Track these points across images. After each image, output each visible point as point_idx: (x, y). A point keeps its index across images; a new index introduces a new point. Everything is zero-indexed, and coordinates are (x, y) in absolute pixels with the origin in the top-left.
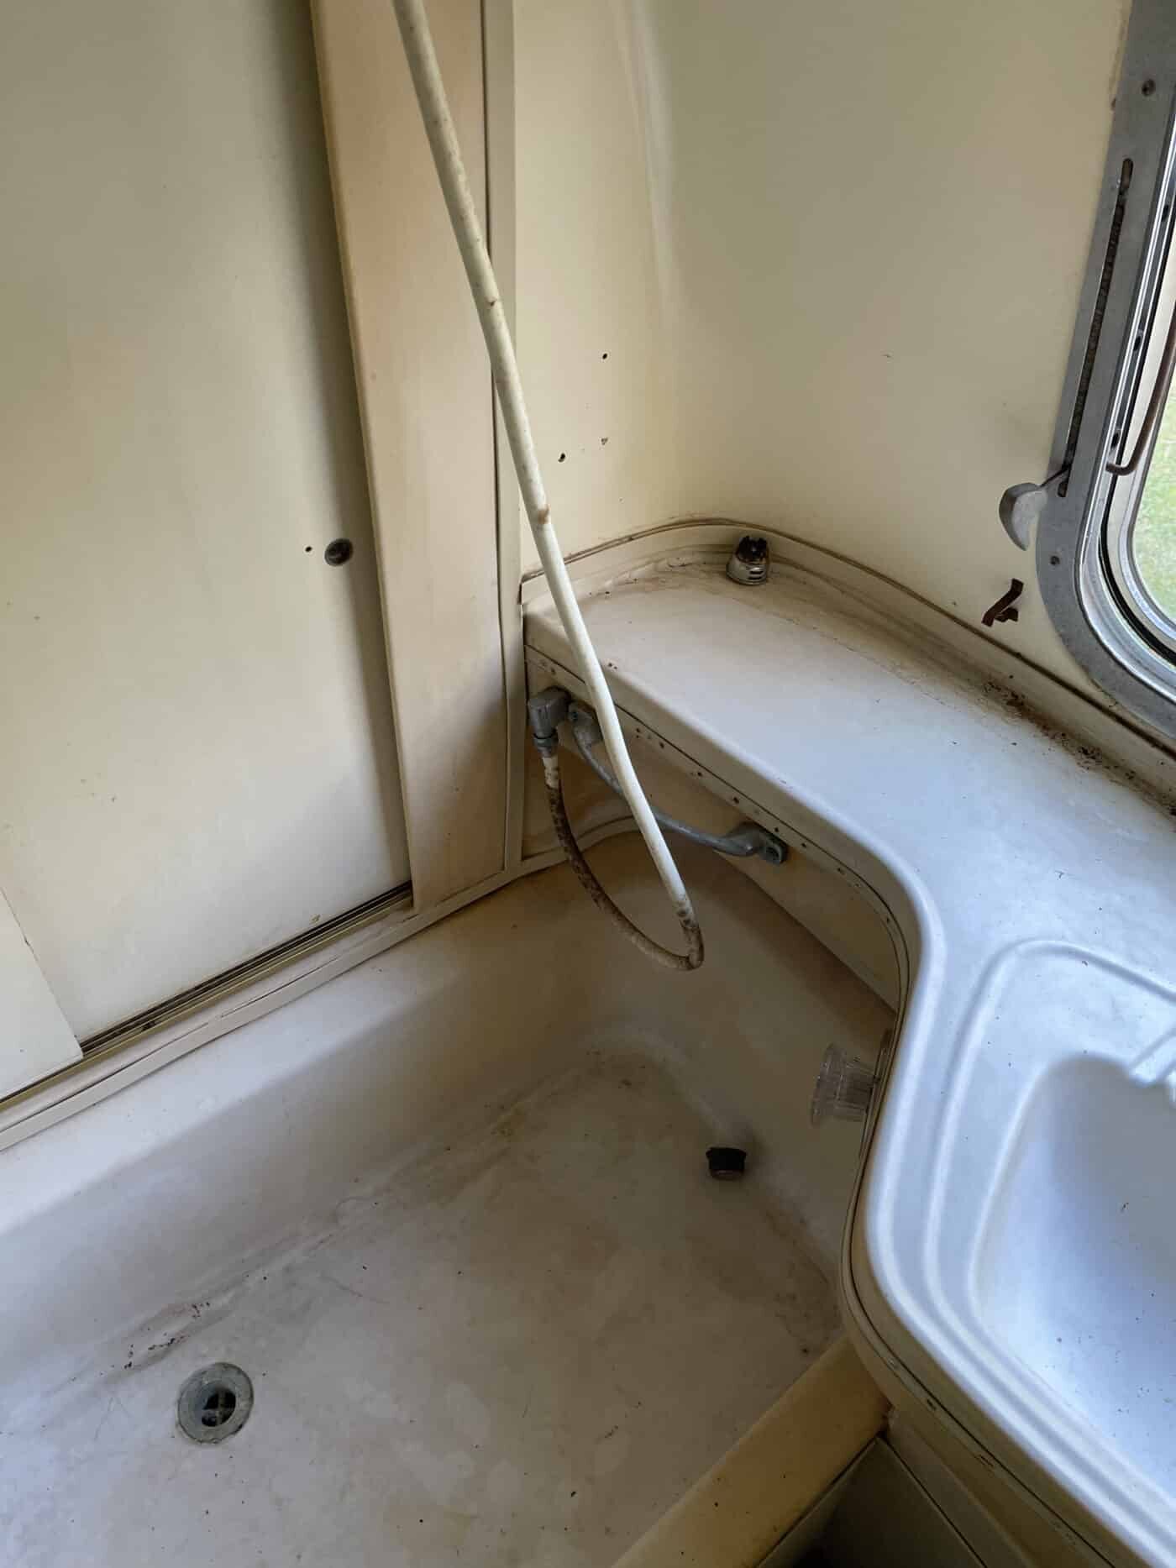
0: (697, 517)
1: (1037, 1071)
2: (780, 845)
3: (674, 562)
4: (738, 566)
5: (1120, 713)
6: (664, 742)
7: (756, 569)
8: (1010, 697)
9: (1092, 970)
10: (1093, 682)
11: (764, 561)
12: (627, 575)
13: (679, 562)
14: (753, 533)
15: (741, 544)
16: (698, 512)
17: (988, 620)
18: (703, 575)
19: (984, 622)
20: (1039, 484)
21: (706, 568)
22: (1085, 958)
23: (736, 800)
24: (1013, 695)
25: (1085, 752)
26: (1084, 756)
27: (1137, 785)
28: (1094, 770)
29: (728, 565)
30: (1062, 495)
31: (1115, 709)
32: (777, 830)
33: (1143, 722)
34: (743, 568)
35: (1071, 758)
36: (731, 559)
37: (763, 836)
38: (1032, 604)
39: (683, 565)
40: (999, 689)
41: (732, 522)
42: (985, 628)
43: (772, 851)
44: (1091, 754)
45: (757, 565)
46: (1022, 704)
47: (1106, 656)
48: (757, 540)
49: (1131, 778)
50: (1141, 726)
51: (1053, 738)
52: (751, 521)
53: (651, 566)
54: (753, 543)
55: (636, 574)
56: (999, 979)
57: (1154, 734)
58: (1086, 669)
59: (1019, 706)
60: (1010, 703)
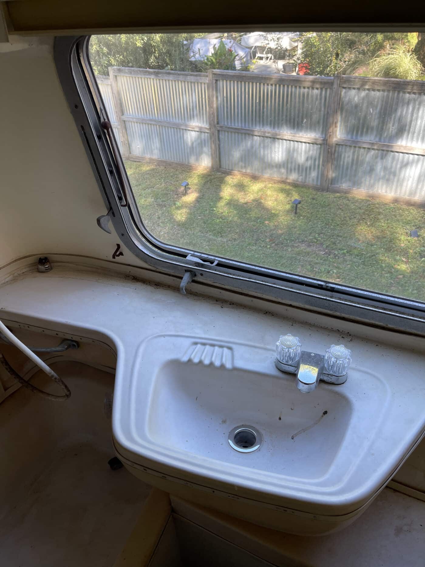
0: (21, 257)
1: (156, 370)
2: (75, 342)
3: (19, 272)
4: (41, 267)
5: (159, 271)
6: (29, 326)
7: (47, 266)
8: (132, 278)
9: (167, 338)
10: (149, 265)
11: (48, 263)
12: (4, 281)
13: (22, 272)
14: (42, 256)
15: (39, 261)
16: (22, 255)
17: (114, 257)
18: (30, 273)
19: (113, 258)
20: (106, 215)
21: (31, 271)
22: (164, 336)
23: (57, 334)
24: (133, 277)
25: (156, 285)
26: (156, 286)
27: (171, 289)
28: (159, 288)
29: (37, 269)
30: (114, 216)
31: (157, 270)
32: (72, 338)
33: (165, 271)
34: (43, 267)
35: (153, 287)
36: (38, 266)
37: (69, 342)
38: (124, 249)
39: (23, 273)
40: (129, 277)
41: (34, 255)
42: (114, 260)
43: (74, 345)
44: (158, 285)
45: (47, 265)
46: (136, 278)
47: (148, 256)
48: (44, 258)
49: (169, 287)
50: (165, 272)
51: (147, 284)
52: (40, 253)
53: (12, 276)
54: (43, 259)
55: (7, 280)
56: (141, 350)
57: (169, 273)
58: (146, 262)
59: (136, 279)
60: (133, 279)
